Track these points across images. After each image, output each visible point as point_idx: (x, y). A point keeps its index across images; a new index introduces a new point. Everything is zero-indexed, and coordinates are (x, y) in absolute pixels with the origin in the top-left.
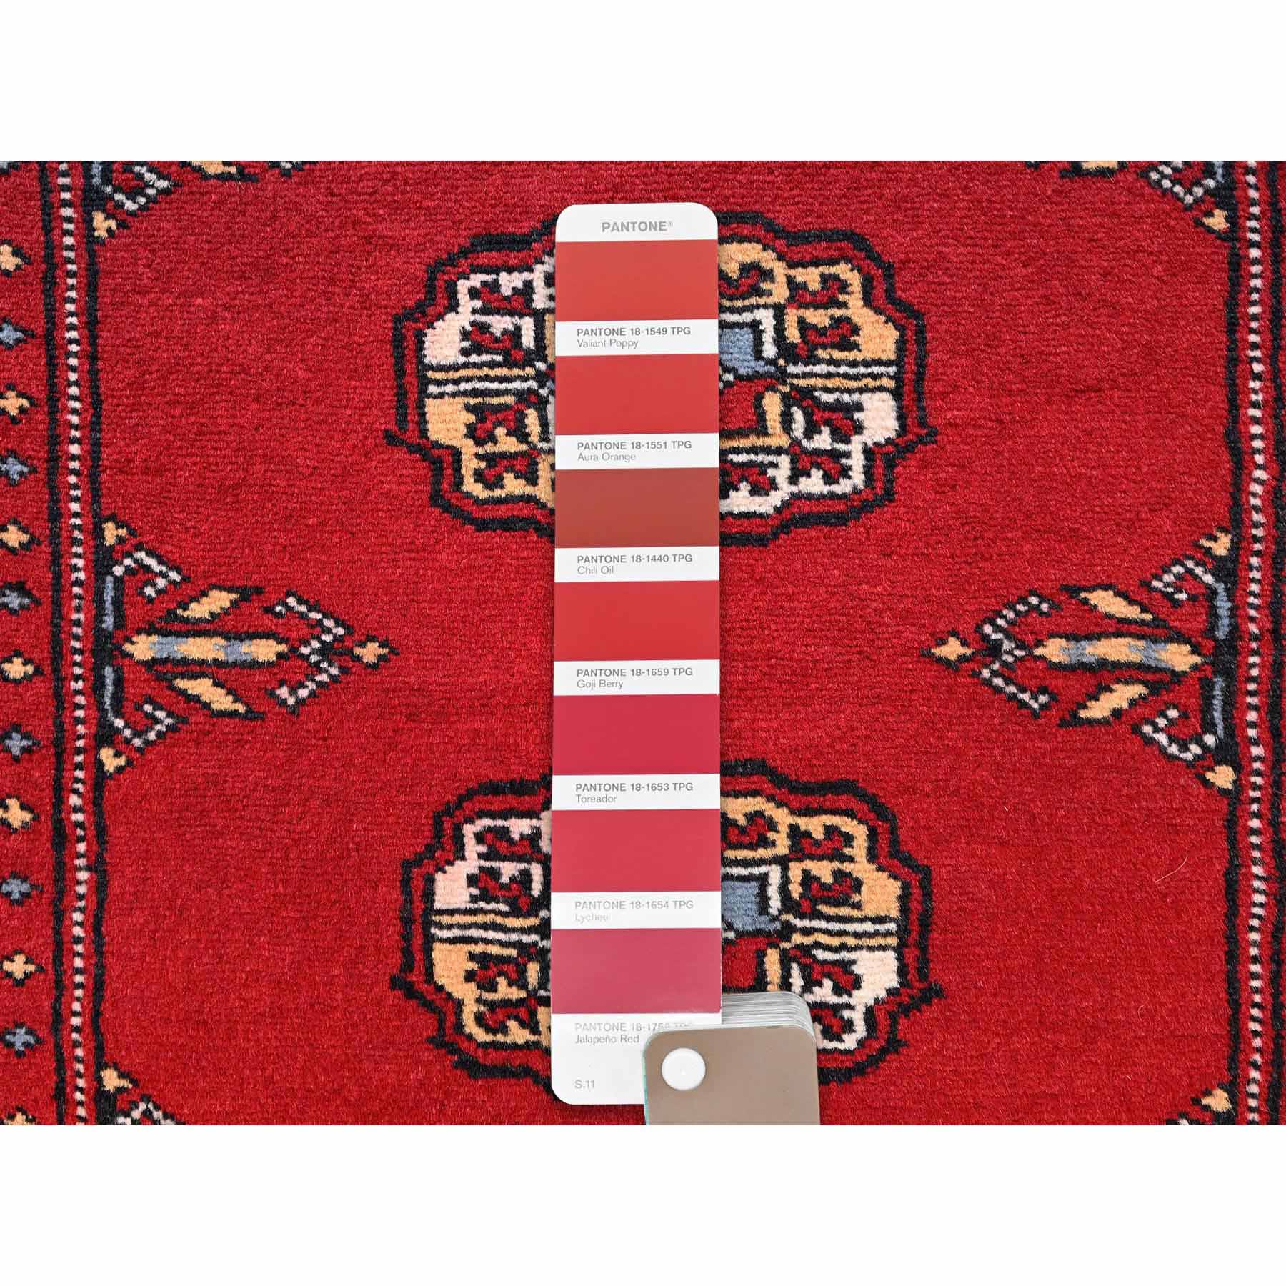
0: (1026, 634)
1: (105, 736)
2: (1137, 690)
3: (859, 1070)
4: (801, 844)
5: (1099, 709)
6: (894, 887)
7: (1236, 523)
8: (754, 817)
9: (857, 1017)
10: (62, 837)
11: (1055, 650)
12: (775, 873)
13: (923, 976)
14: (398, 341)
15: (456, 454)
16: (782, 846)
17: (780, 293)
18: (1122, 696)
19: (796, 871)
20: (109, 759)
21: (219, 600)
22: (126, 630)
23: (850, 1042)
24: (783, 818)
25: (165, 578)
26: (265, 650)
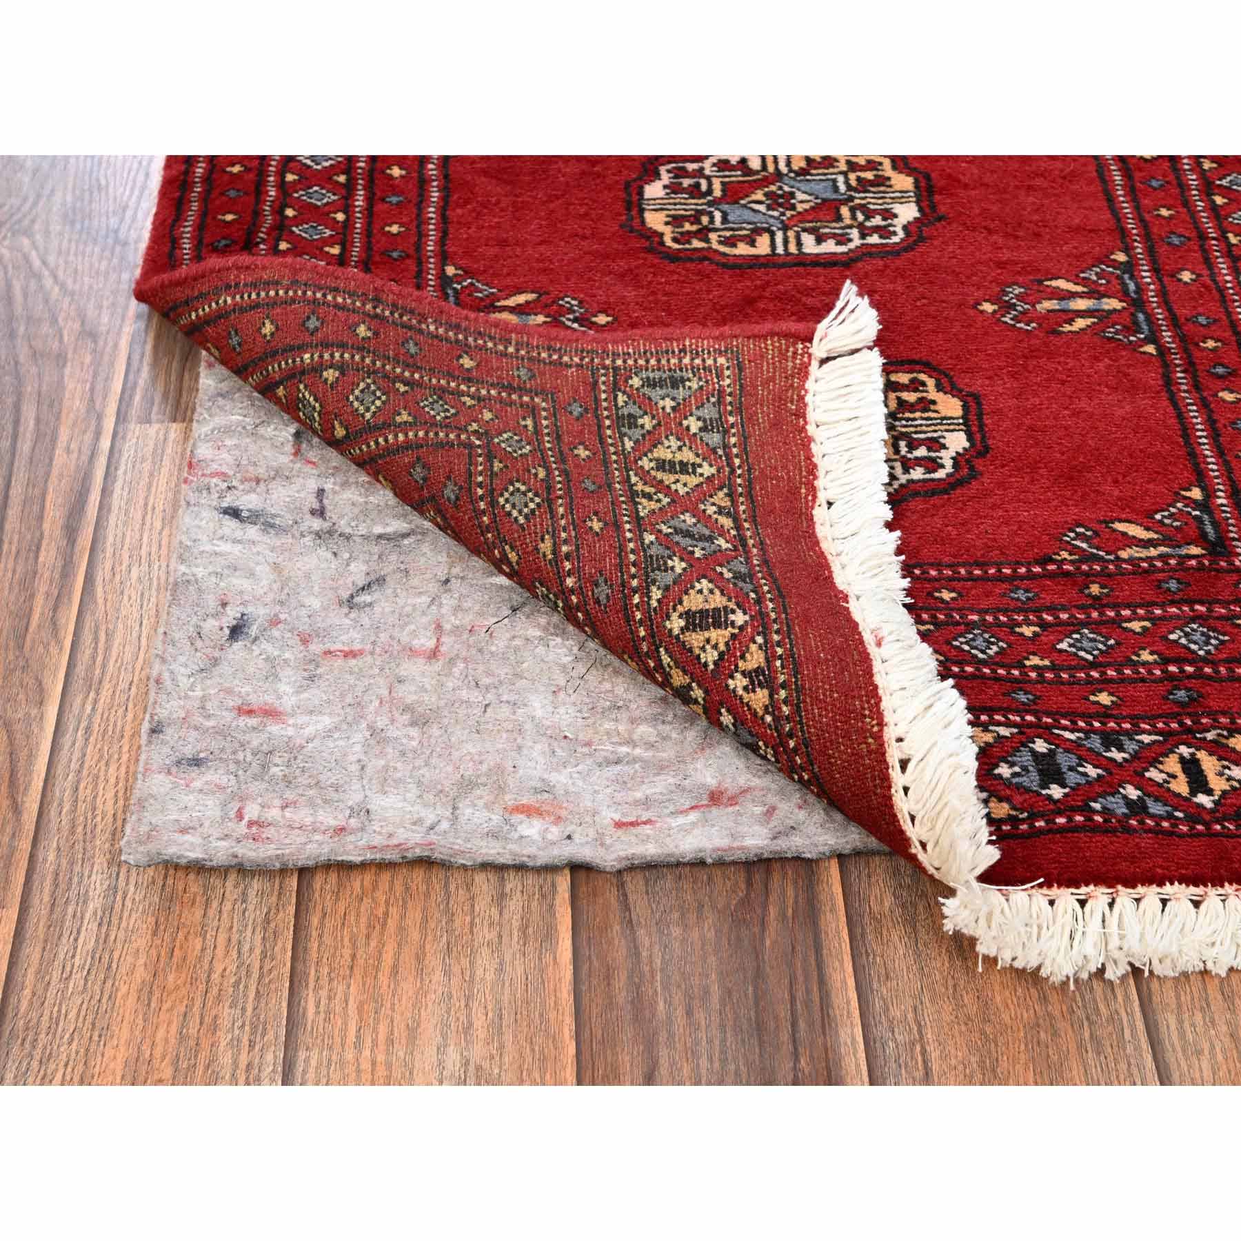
3: (904, 250)
6: (910, 179)
9: (899, 230)
12: (840, 177)
13: (933, 210)
19: (852, 176)
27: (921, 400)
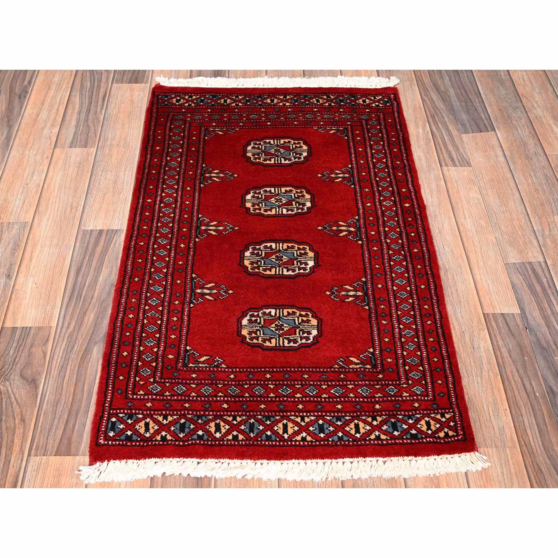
0: (331, 226)
1: (197, 237)
2: (346, 233)
3: (309, 275)
4: (299, 249)
5: (342, 235)
6: (313, 254)
7: (358, 215)
8: (292, 246)
9: (308, 269)
10: (189, 248)
11: (334, 228)
12: (295, 252)
13: (318, 263)
14: (242, 197)
15: (250, 208)
16: (296, 249)
17: (295, 192)
18: (344, 233)
19: (298, 252)
20: (197, 240)
21: (215, 223)
22: (201, 225)
23: (307, 271)
24: (296, 246)
25: (207, 220)
26: (221, 228)
27: (307, 320)
